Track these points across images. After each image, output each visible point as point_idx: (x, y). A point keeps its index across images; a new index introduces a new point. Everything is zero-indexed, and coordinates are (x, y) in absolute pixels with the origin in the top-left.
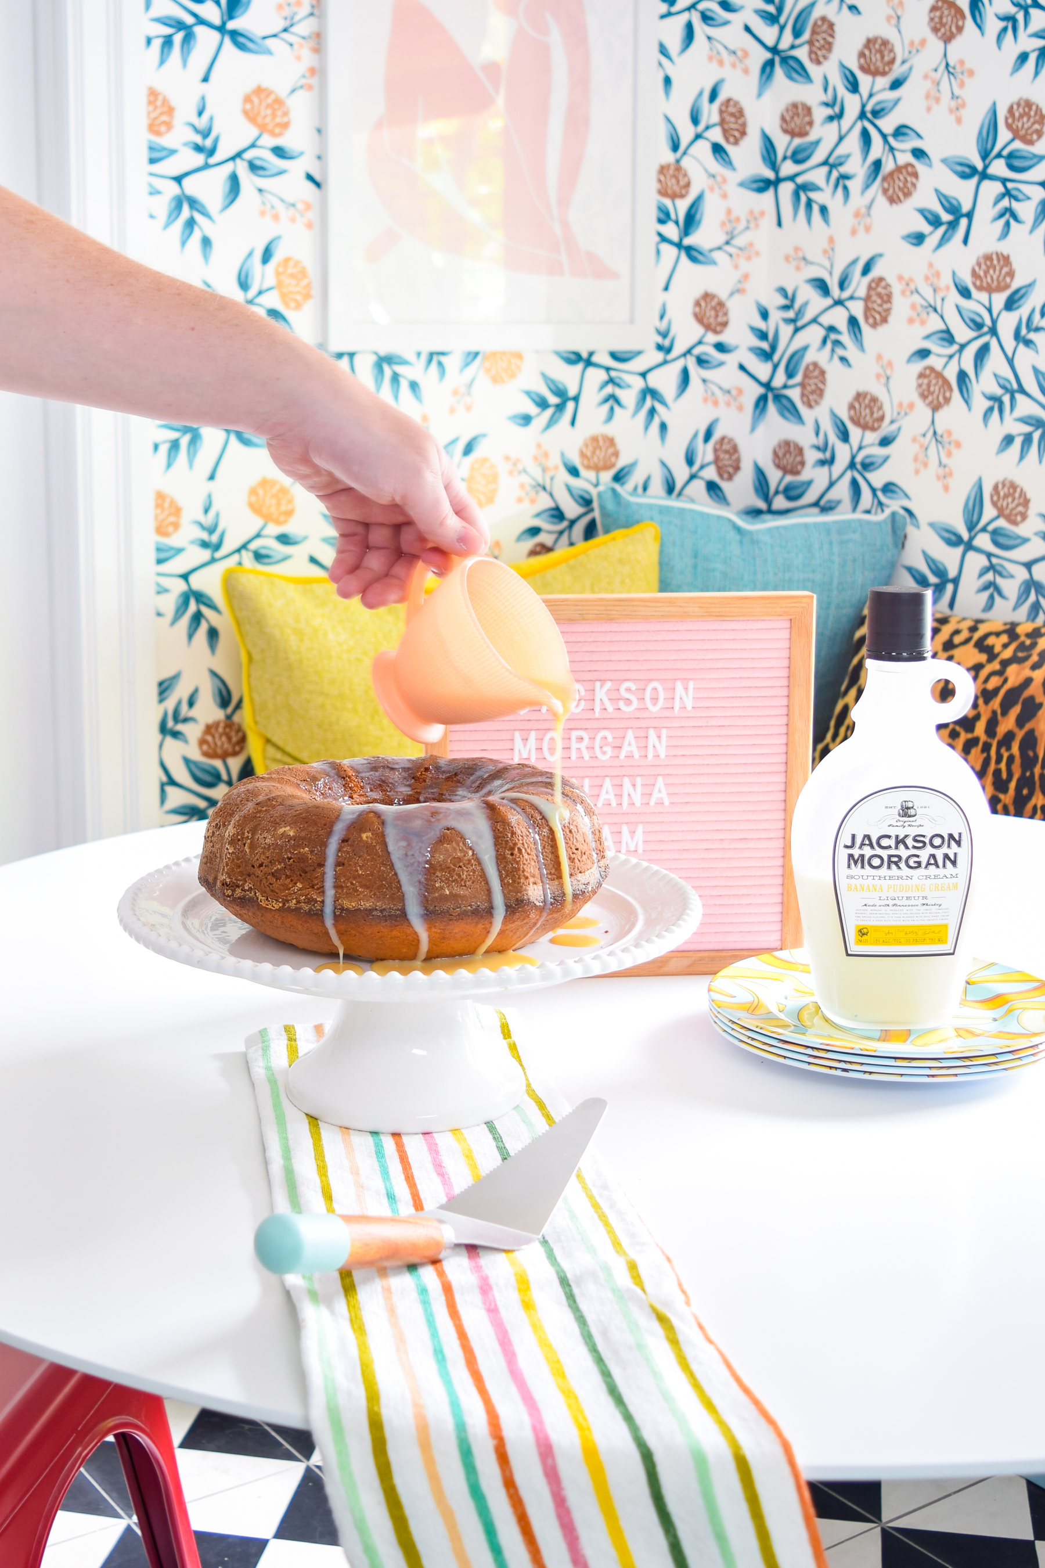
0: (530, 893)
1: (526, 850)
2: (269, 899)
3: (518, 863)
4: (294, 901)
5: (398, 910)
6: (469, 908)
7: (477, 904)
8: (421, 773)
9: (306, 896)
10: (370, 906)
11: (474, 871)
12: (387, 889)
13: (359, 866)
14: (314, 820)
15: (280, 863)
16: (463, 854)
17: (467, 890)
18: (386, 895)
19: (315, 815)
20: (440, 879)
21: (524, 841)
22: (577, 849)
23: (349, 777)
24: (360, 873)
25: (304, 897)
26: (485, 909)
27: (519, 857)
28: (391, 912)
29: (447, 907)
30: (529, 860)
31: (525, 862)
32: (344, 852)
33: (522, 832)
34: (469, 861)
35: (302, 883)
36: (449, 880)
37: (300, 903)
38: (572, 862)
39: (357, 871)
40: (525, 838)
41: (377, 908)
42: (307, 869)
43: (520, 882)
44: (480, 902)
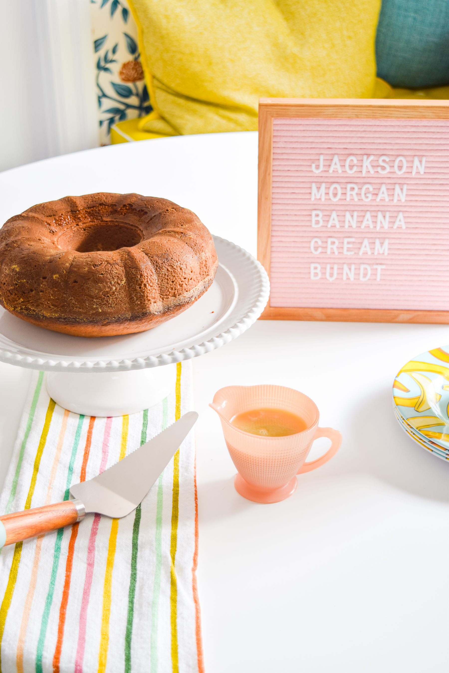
0: (151, 309)
1: (149, 284)
2: (8, 304)
3: (143, 292)
4: (19, 308)
5: (74, 319)
6: (114, 319)
7: (118, 316)
8: (121, 208)
9: (25, 306)
10: (58, 316)
11: (116, 298)
12: (67, 307)
13: (51, 294)
14: (30, 263)
15: (12, 286)
16: (109, 289)
17: (112, 309)
18: (67, 310)
19: (31, 259)
20: (96, 303)
21: (149, 279)
22: (185, 278)
23: (79, 211)
24: (52, 298)
25: (24, 307)
26: (124, 319)
27: (144, 289)
28: (70, 319)
29: (100, 319)
30: (151, 290)
31: (148, 291)
32: (44, 285)
33: (147, 274)
34: (114, 293)
35: (23, 299)
36: (101, 304)
37: (23, 309)
38: (181, 287)
39: (50, 297)
40: (149, 277)
41: (62, 317)
42: (25, 292)
43: (145, 303)
44: (120, 315)
